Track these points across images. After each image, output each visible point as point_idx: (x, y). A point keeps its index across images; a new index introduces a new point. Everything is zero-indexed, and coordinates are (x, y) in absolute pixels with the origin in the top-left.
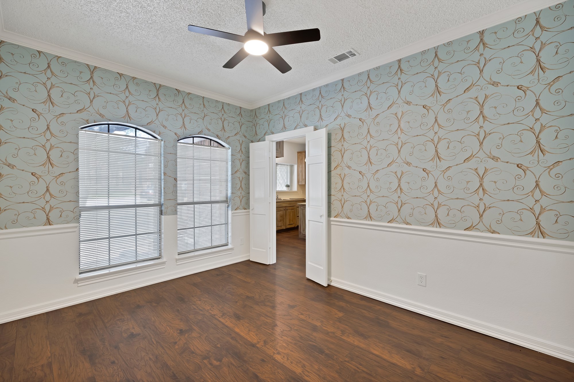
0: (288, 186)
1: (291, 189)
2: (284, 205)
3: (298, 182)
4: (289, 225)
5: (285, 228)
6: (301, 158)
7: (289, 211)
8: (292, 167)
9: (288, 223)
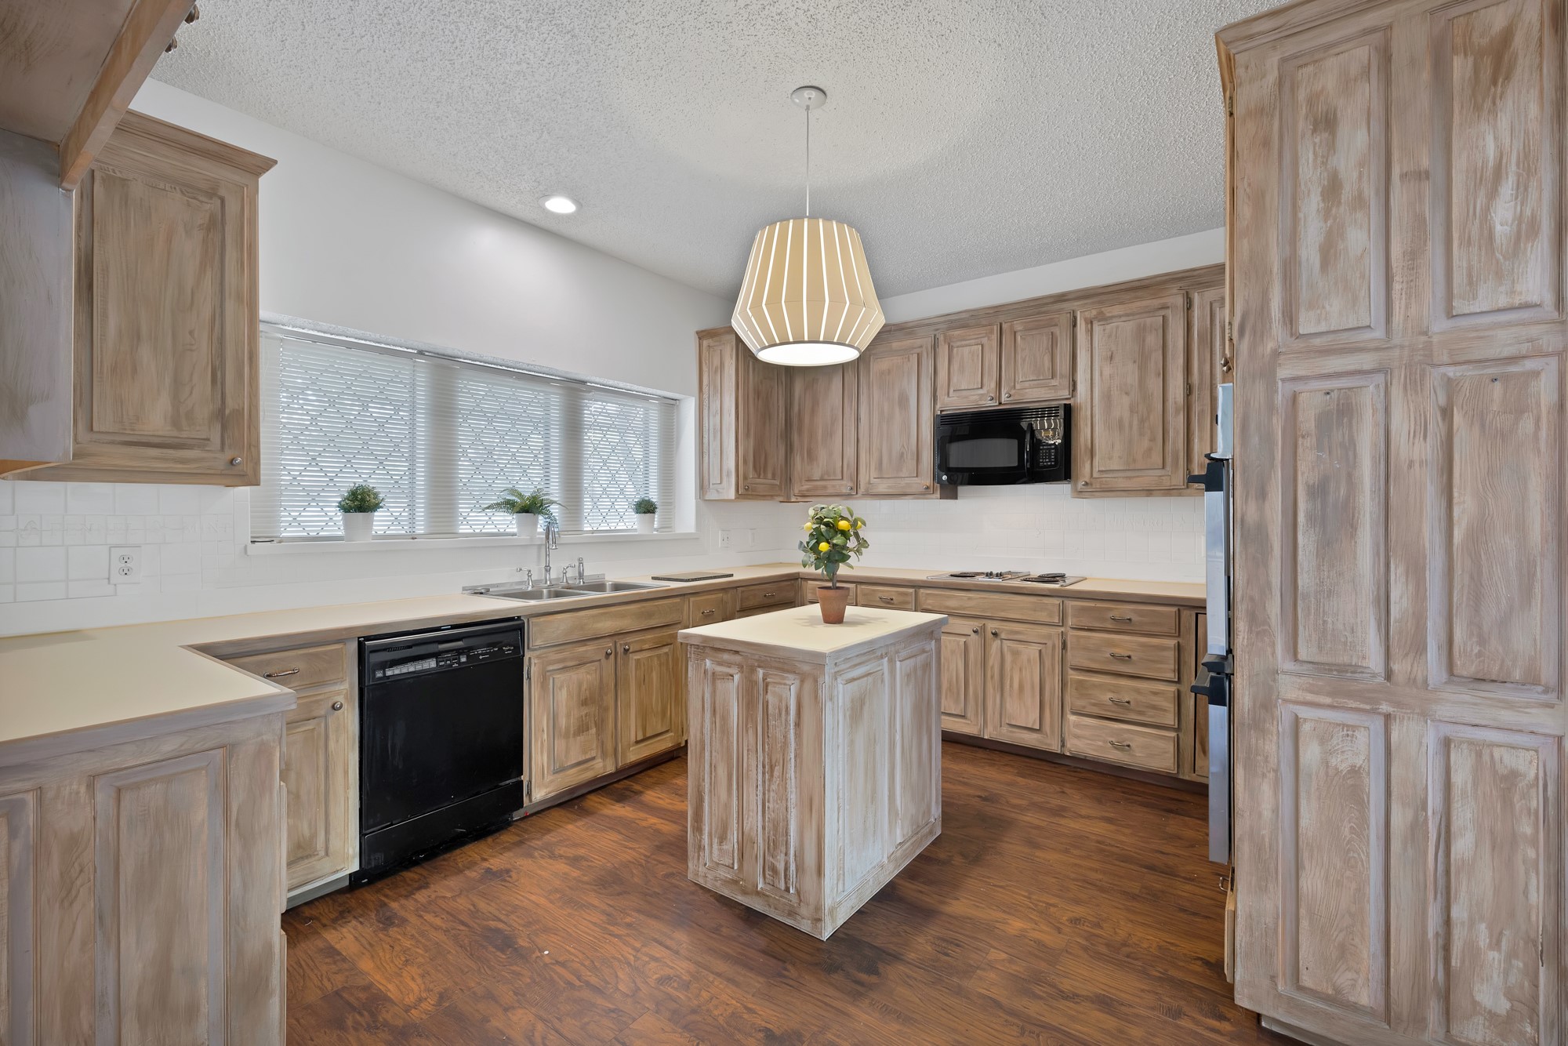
0: (646, 508)
1: (666, 526)
2: (607, 625)
3: (702, 486)
4: (637, 742)
5: (610, 769)
6: (717, 362)
7: (638, 661)
8: (670, 406)
9: (633, 732)
